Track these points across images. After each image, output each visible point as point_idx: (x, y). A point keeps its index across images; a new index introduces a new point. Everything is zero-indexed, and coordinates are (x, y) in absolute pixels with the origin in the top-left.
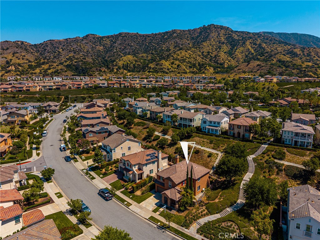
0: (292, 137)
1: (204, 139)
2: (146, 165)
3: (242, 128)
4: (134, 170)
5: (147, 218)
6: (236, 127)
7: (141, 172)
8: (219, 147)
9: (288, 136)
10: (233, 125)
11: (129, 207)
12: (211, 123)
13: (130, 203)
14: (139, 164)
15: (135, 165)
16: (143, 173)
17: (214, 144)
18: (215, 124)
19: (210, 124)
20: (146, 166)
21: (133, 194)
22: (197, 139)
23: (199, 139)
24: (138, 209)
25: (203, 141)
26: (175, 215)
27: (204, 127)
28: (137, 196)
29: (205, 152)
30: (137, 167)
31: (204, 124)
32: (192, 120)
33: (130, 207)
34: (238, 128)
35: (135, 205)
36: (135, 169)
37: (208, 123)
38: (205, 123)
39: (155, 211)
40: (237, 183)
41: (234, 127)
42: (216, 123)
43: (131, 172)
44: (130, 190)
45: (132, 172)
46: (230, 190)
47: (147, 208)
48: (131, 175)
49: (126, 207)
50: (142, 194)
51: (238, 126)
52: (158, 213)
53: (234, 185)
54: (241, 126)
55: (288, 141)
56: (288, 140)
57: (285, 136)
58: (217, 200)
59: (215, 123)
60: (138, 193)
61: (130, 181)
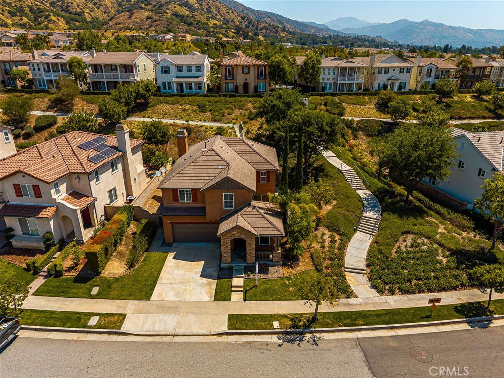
0: (333, 79)
1: (181, 105)
2: (97, 173)
3: (252, 70)
4: (58, 201)
5: (225, 329)
6: (240, 70)
7: (84, 202)
8: (224, 116)
9: (329, 77)
10: (233, 68)
11: (123, 329)
12: (180, 71)
13: (113, 315)
14: (69, 177)
15: (56, 183)
16: (93, 204)
17: (210, 111)
18: (190, 71)
19: (180, 74)
20: (98, 179)
21: (98, 278)
22: (166, 107)
23: (169, 107)
24: (158, 317)
25: (184, 110)
26: (289, 278)
27: (164, 84)
28: (117, 279)
29: (203, 128)
30: (63, 187)
31: (164, 75)
32: (132, 67)
33: (126, 327)
34: (243, 73)
35: (139, 311)
36: (60, 196)
37: (173, 70)
38: (166, 72)
39: (222, 295)
41: (235, 72)
42: (194, 68)
43: (47, 213)
44: (73, 274)
45: (54, 209)
47: (187, 298)
48: (52, 223)
49: (110, 333)
50: (131, 264)
51: (243, 67)
52: (236, 297)
54: (248, 67)
55: (328, 87)
56: (328, 85)
57: (323, 79)
58: (328, 207)
59: (189, 69)
60: (115, 268)
61: (53, 244)
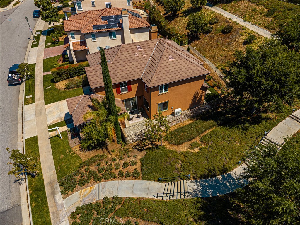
2: (93, 36)
4: (71, 43)
5: (25, 138)
7: (84, 48)
13: (33, 100)
15: (71, 33)
16: (87, 50)
21: (55, 83)
24: (34, 113)
26: (70, 151)
30: (77, 38)
33: (26, 107)
35: (37, 105)
40: (270, 119)
43: (65, 46)
45: (68, 45)
46: (235, 133)
47: (49, 116)
49: (23, 104)
50: (67, 88)
52: (53, 133)
53: (257, 121)
58: (183, 148)
60: (63, 84)
